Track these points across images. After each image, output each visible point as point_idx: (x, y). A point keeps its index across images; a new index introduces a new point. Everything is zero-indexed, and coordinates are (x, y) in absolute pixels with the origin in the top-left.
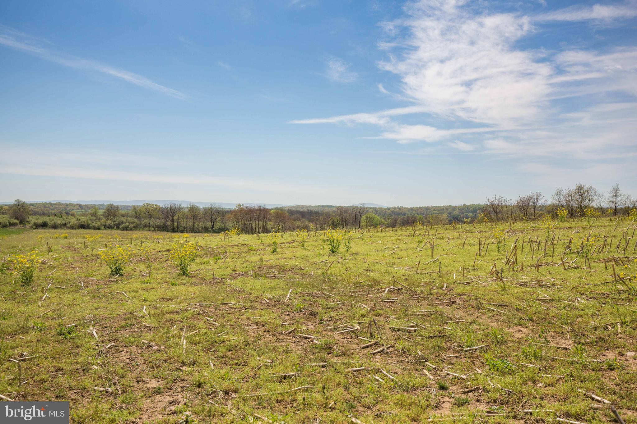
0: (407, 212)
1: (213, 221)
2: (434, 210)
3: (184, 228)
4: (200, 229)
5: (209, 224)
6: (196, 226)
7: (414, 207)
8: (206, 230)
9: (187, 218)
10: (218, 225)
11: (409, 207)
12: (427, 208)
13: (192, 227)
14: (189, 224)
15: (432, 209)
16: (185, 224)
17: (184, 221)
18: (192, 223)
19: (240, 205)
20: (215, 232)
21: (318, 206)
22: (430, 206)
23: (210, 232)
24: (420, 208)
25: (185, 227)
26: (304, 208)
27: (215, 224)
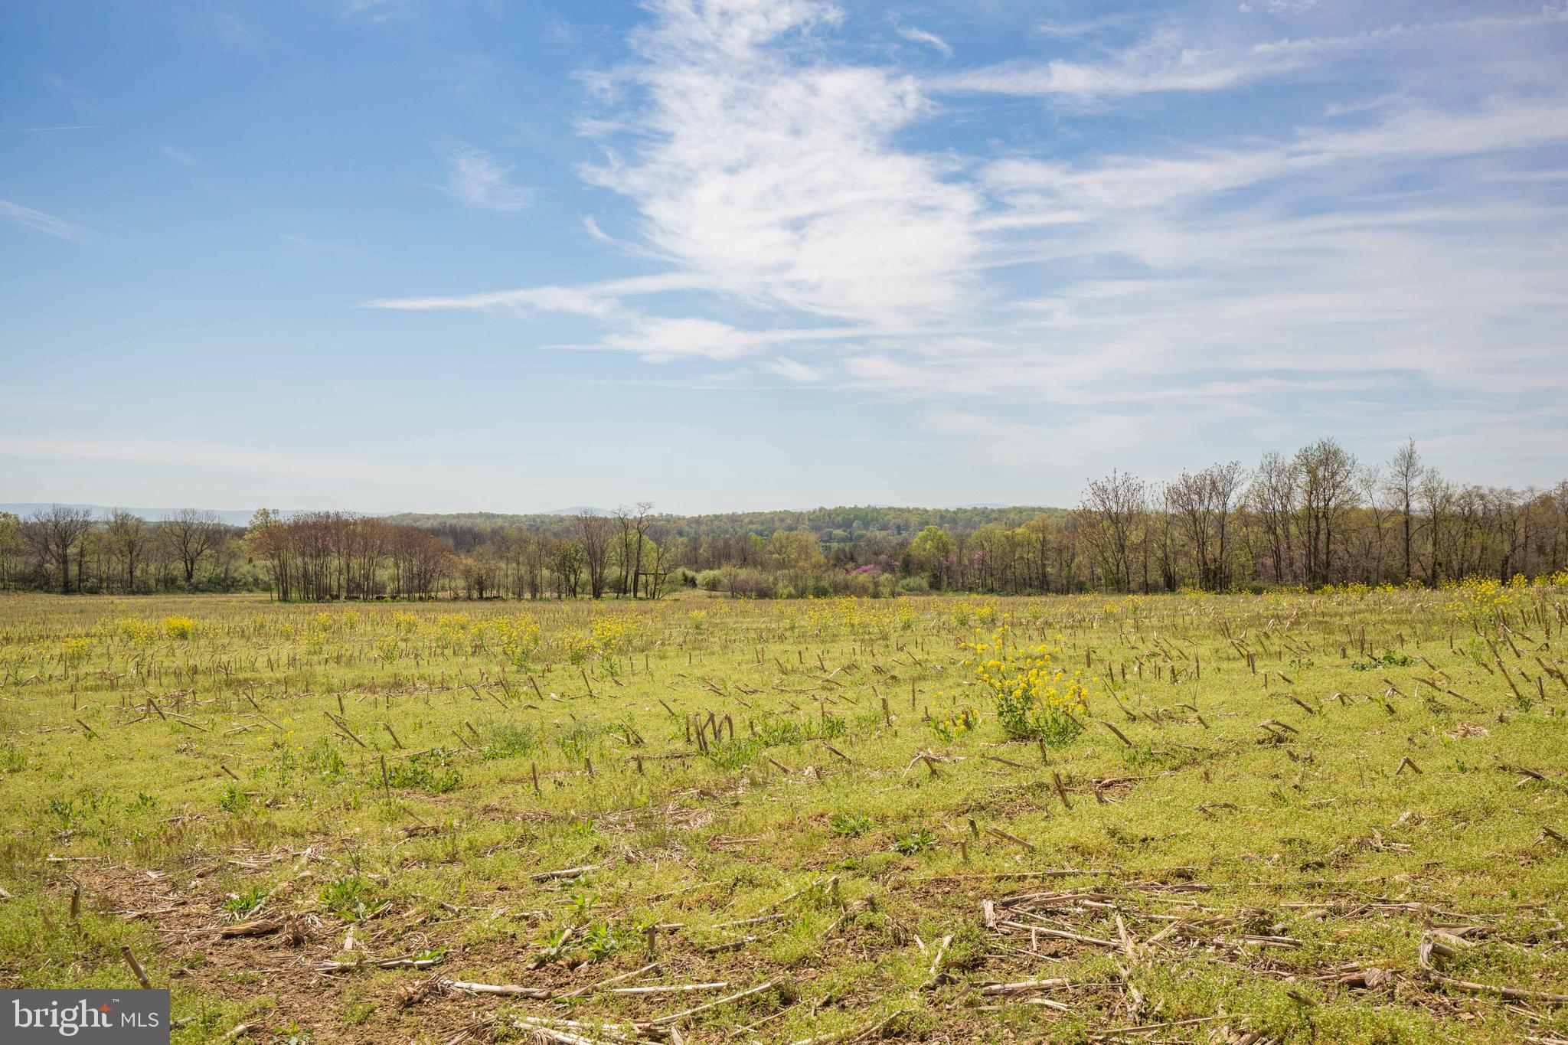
0: (687, 529)
1: (191, 560)
2: (751, 522)
3: (101, 580)
4: (152, 583)
5: (178, 568)
6: (138, 573)
7: (700, 516)
8: (169, 585)
9: (110, 551)
10: (205, 569)
11: (688, 515)
12: (733, 519)
13: (127, 576)
14: (117, 567)
15: (746, 520)
16: (103, 568)
17: (99, 561)
18: (126, 566)
19: (265, 513)
20: (196, 589)
21: (458, 516)
22: (740, 513)
23: (181, 589)
24: (716, 517)
25: (104, 576)
26: (419, 520)
27: (196, 566)
